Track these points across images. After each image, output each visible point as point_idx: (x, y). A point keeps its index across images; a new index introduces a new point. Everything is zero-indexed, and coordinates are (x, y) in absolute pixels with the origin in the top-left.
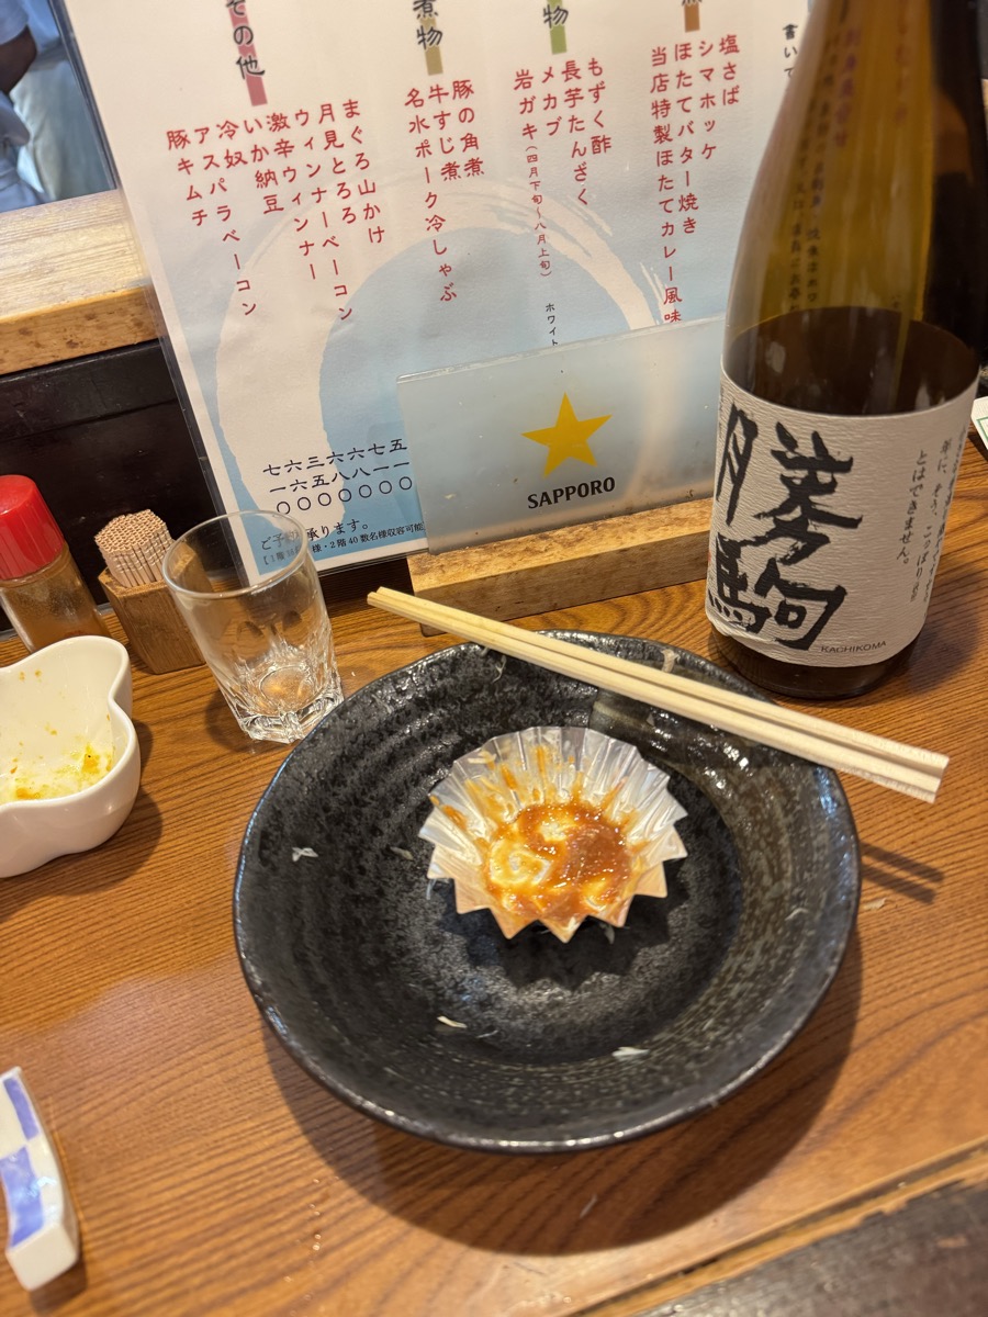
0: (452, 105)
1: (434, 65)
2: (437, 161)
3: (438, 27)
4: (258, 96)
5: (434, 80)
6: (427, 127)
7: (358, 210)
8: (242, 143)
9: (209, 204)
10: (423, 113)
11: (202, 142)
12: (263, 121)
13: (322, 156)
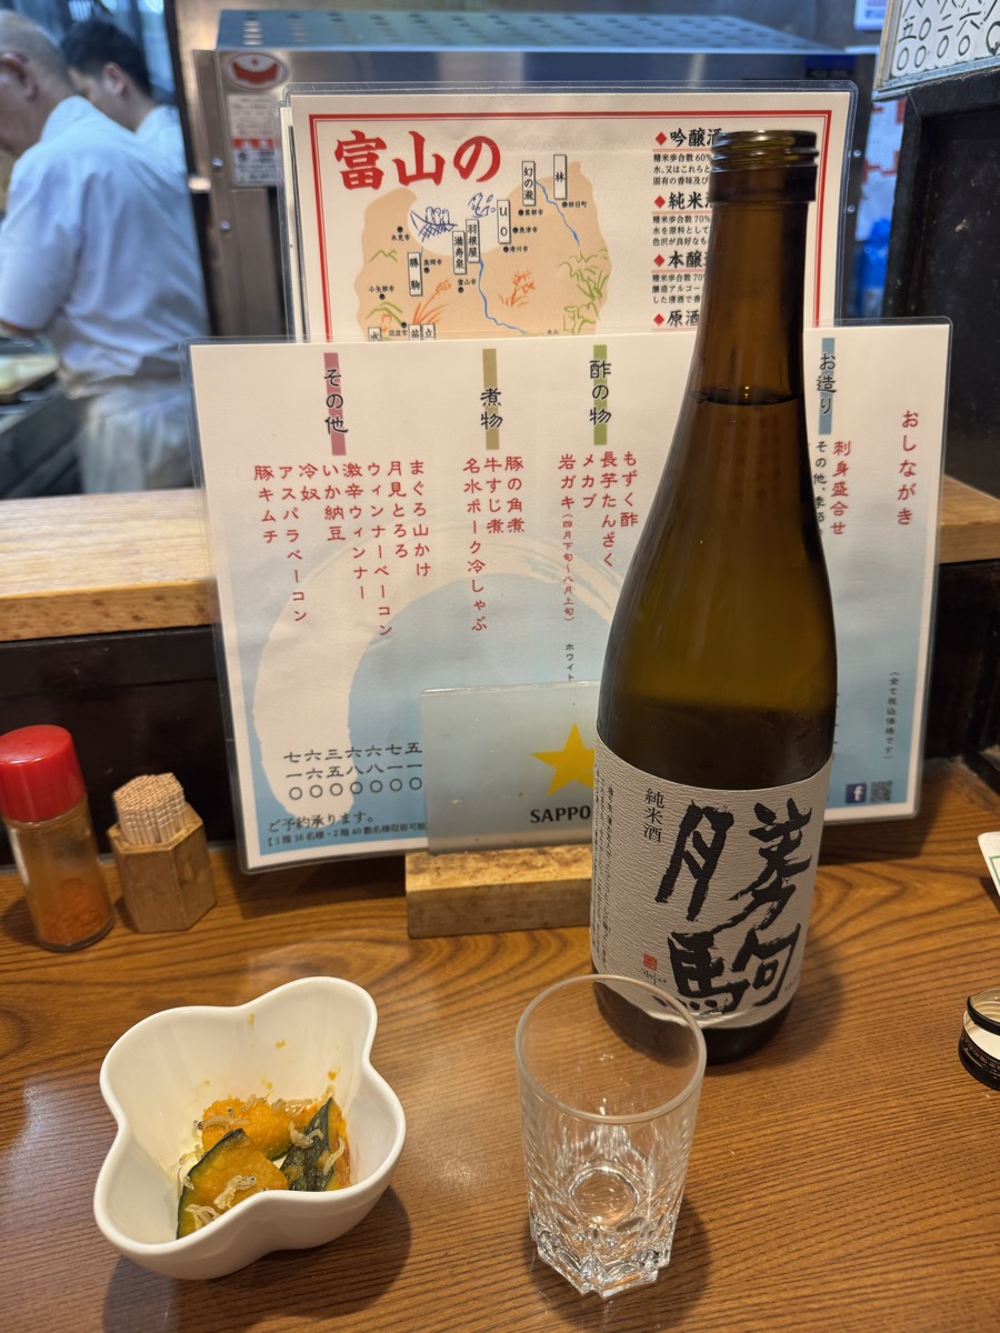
0: (504, 475)
1: (493, 442)
2: (485, 517)
3: (500, 414)
4: (339, 448)
5: (491, 454)
6: (479, 489)
7: (410, 546)
8: (319, 483)
9: (280, 527)
10: (476, 477)
11: (284, 477)
12: (340, 468)
13: (386, 501)
